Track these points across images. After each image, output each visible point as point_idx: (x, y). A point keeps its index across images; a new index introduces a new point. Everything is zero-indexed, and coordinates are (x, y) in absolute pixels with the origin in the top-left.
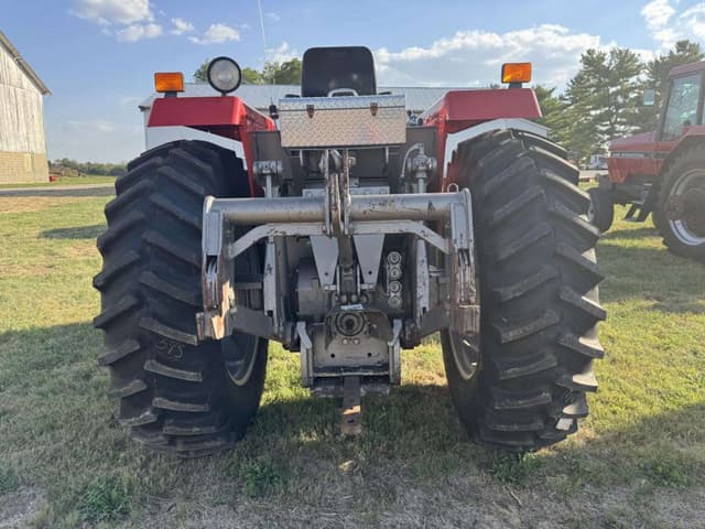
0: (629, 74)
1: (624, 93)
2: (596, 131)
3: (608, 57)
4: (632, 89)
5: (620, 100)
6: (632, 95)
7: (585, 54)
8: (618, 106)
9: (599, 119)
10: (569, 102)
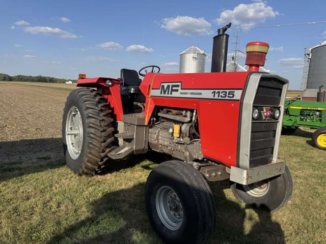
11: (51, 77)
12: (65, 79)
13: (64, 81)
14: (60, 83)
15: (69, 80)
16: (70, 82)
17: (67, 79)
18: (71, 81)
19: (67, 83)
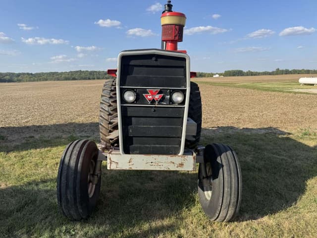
11: (201, 72)
12: (213, 73)
13: (211, 75)
14: (208, 77)
15: (217, 74)
16: (217, 76)
17: (215, 73)
18: (218, 74)
19: (214, 76)
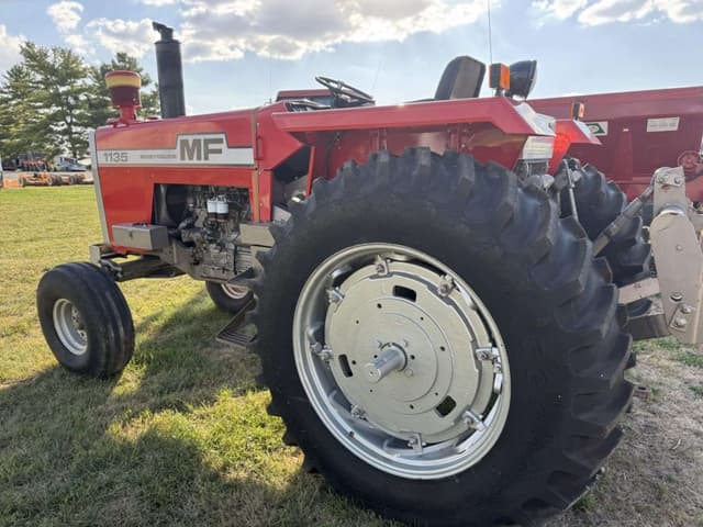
0: (76, 75)
1: (75, 93)
2: (51, 131)
3: (50, 53)
4: (81, 91)
5: (71, 101)
6: (82, 97)
7: (24, 46)
8: (71, 108)
9: (54, 118)
10: (10, 97)
